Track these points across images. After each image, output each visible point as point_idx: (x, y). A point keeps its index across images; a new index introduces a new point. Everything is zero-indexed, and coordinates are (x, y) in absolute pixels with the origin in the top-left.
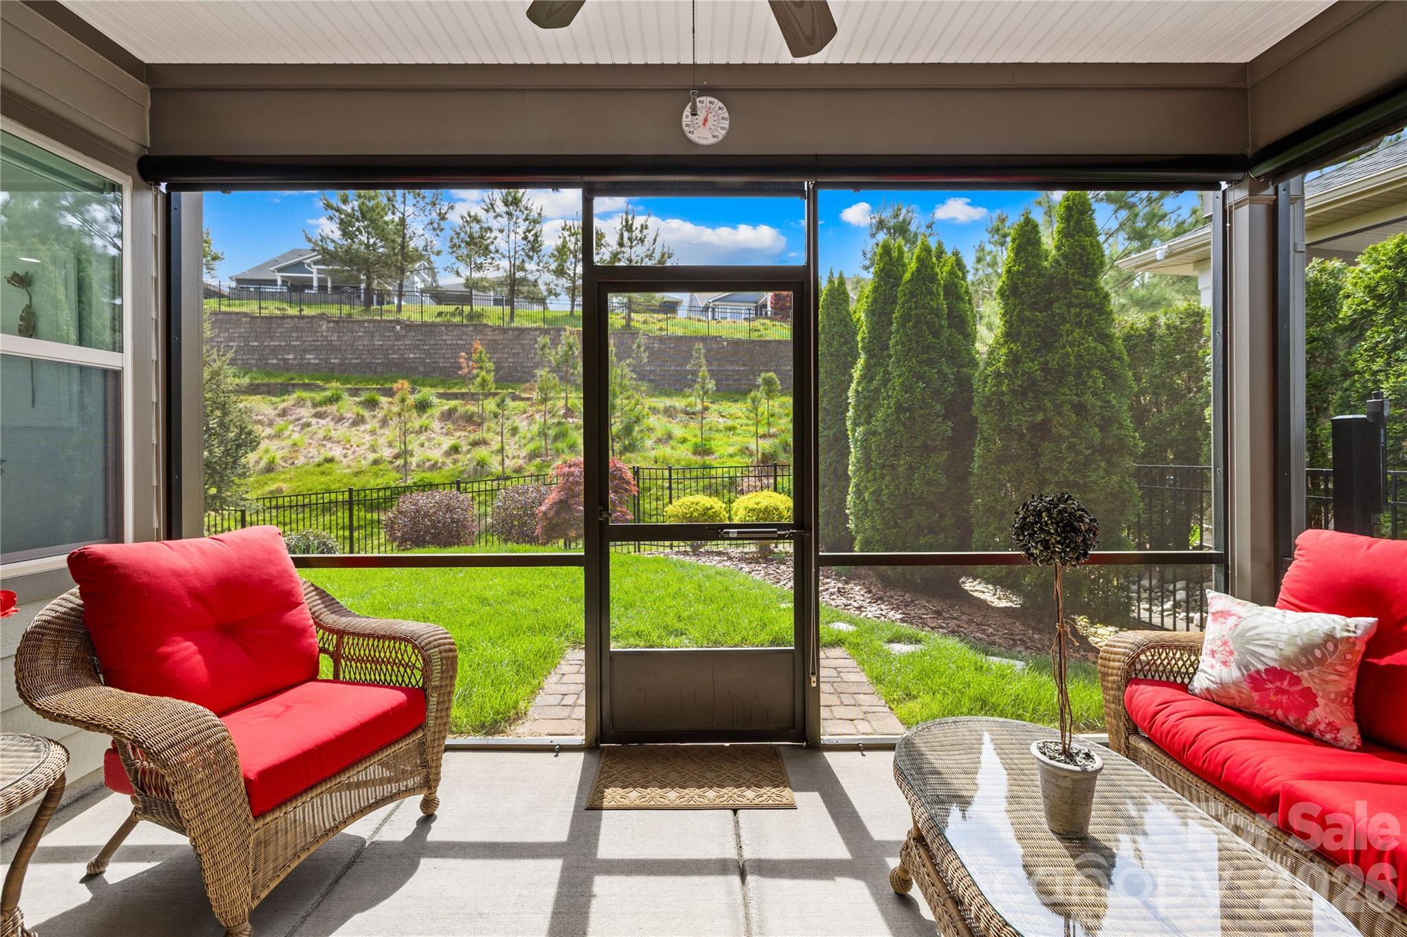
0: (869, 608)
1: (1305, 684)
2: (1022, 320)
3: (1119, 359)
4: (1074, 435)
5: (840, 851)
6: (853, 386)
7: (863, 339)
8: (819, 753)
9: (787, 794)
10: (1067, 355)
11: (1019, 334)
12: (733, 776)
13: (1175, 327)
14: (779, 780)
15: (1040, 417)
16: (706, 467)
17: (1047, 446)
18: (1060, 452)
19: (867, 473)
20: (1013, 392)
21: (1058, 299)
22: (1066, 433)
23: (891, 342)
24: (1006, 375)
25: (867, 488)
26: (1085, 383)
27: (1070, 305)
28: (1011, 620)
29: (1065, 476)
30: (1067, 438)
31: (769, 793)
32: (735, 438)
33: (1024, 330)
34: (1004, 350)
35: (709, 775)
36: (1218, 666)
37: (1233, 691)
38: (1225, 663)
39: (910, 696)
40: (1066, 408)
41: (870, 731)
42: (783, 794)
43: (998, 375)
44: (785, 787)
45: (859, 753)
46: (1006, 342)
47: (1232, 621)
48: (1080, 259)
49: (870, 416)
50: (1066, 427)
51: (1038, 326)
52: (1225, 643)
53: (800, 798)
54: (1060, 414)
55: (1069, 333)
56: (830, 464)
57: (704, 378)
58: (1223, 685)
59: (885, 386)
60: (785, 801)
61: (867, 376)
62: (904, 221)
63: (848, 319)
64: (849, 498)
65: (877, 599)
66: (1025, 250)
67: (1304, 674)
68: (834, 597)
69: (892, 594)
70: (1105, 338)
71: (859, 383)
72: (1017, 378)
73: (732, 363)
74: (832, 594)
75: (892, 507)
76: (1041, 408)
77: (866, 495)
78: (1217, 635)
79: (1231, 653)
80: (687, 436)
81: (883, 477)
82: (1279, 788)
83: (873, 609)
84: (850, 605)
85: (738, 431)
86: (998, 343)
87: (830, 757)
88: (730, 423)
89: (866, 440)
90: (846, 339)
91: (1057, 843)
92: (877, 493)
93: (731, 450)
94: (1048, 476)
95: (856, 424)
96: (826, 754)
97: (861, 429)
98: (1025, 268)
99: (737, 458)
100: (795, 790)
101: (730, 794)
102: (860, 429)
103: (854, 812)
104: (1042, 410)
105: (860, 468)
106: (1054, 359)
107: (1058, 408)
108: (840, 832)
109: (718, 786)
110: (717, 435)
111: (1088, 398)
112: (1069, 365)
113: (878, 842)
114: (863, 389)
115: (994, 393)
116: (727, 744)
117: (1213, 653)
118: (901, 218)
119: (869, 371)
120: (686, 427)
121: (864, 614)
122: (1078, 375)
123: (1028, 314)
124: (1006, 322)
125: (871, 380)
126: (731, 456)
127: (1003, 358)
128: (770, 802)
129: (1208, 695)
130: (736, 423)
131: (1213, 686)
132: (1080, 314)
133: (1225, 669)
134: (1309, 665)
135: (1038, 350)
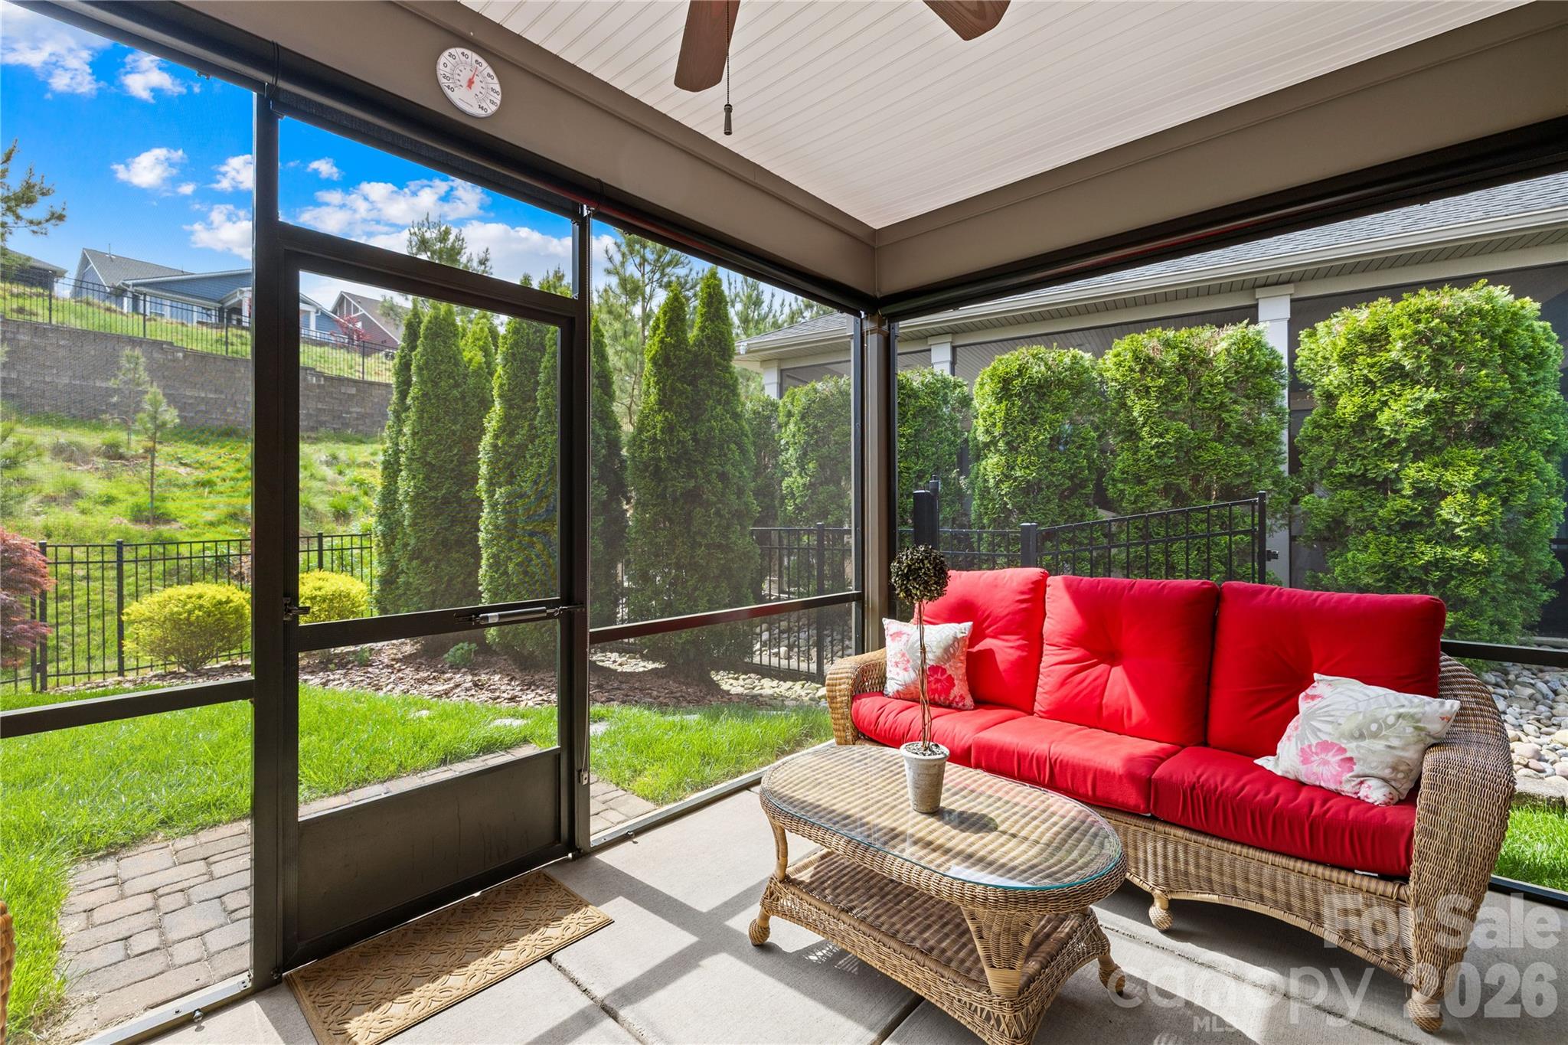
0: (524, 697)
1: (949, 672)
2: (673, 390)
3: (746, 436)
4: (720, 501)
5: (682, 939)
6: (487, 440)
7: (501, 386)
8: (592, 858)
9: (595, 912)
10: (711, 429)
11: (671, 403)
12: (517, 924)
13: (759, 413)
14: (574, 904)
15: (692, 484)
16: (164, 543)
17: (699, 511)
18: (709, 517)
19: (510, 539)
20: (669, 458)
21: (702, 377)
22: (714, 499)
23: (539, 394)
24: (663, 442)
25: (510, 558)
26: (725, 455)
27: (712, 383)
28: (665, 681)
29: (712, 538)
30: (715, 504)
31: (573, 922)
32: (213, 499)
33: (676, 400)
34: (659, 418)
35: (484, 936)
36: (902, 673)
37: (912, 688)
38: (906, 669)
39: (637, 773)
40: (714, 475)
41: (623, 818)
42: (589, 914)
43: (654, 440)
44: (586, 906)
45: (629, 844)
46: (660, 410)
47: (904, 638)
48: (720, 343)
49: (512, 476)
50: (714, 494)
51: (687, 398)
52: (903, 655)
53: (609, 909)
54: (709, 482)
55: (713, 408)
56: (438, 533)
57: (155, 404)
58: (906, 686)
59: (532, 442)
60: (598, 921)
61: (508, 427)
62: (453, 248)
63: (459, 357)
64: (481, 572)
65: (529, 685)
66: (675, 325)
67: (947, 666)
68: (473, 692)
69: (542, 676)
70: (737, 416)
71: (496, 437)
72: (673, 445)
73: (194, 385)
74: (467, 690)
75: (543, 578)
76: (691, 475)
77: (511, 567)
78: (897, 650)
79: (908, 661)
80: (114, 492)
81: (532, 545)
82: (970, 741)
83: (529, 697)
84: (498, 697)
85: (218, 488)
86: (651, 409)
87: (604, 857)
88: (201, 475)
89: (508, 503)
90: (456, 382)
91: (932, 820)
92: (524, 565)
93: (210, 516)
94: (699, 539)
95: (492, 484)
96: (599, 856)
97: (503, 490)
98: (676, 341)
99: (222, 528)
100: (597, 905)
101: (529, 944)
102: (500, 493)
103: (669, 898)
104: (693, 477)
105: (500, 536)
106: (702, 431)
107: (707, 475)
108: (671, 922)
109: (509, 941)
110: (177, 492)
111: (729, 467)
112: (714, 438)
113: (709, 912)
114: (504, 444)
115: (652, 459)
116: (477, 894)
117: (897, 664)
118: (449, 244)
119: (509, 423)
120: (109, 477)
121: (523, 704)
122: (721, 448)
123: (679, 385)
124: (659, 390)
125: (512, 434)
126: (212, 524)
127: (659, 426)
128: (583, 929)
129: (898, 696)
130: (214, 475)
131: (900, 688)
132: (720, 392)
133: (906, 674)
134: (949, 660)
135: (687, 421)
